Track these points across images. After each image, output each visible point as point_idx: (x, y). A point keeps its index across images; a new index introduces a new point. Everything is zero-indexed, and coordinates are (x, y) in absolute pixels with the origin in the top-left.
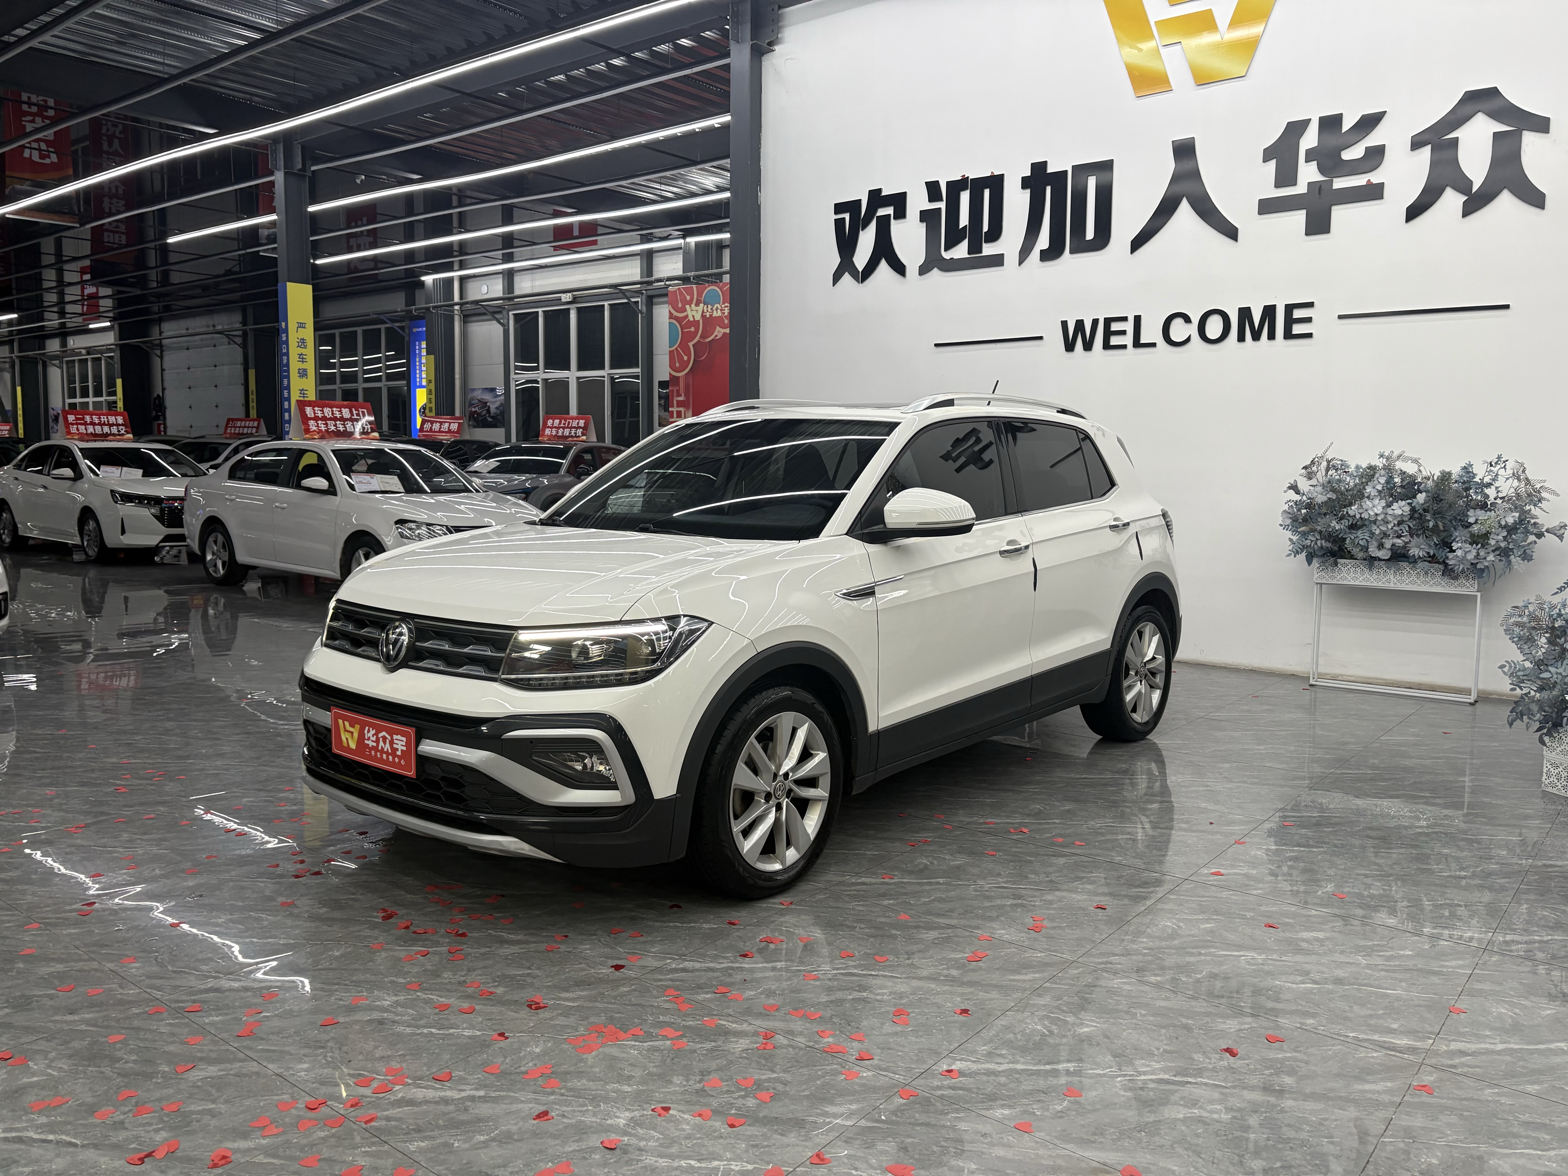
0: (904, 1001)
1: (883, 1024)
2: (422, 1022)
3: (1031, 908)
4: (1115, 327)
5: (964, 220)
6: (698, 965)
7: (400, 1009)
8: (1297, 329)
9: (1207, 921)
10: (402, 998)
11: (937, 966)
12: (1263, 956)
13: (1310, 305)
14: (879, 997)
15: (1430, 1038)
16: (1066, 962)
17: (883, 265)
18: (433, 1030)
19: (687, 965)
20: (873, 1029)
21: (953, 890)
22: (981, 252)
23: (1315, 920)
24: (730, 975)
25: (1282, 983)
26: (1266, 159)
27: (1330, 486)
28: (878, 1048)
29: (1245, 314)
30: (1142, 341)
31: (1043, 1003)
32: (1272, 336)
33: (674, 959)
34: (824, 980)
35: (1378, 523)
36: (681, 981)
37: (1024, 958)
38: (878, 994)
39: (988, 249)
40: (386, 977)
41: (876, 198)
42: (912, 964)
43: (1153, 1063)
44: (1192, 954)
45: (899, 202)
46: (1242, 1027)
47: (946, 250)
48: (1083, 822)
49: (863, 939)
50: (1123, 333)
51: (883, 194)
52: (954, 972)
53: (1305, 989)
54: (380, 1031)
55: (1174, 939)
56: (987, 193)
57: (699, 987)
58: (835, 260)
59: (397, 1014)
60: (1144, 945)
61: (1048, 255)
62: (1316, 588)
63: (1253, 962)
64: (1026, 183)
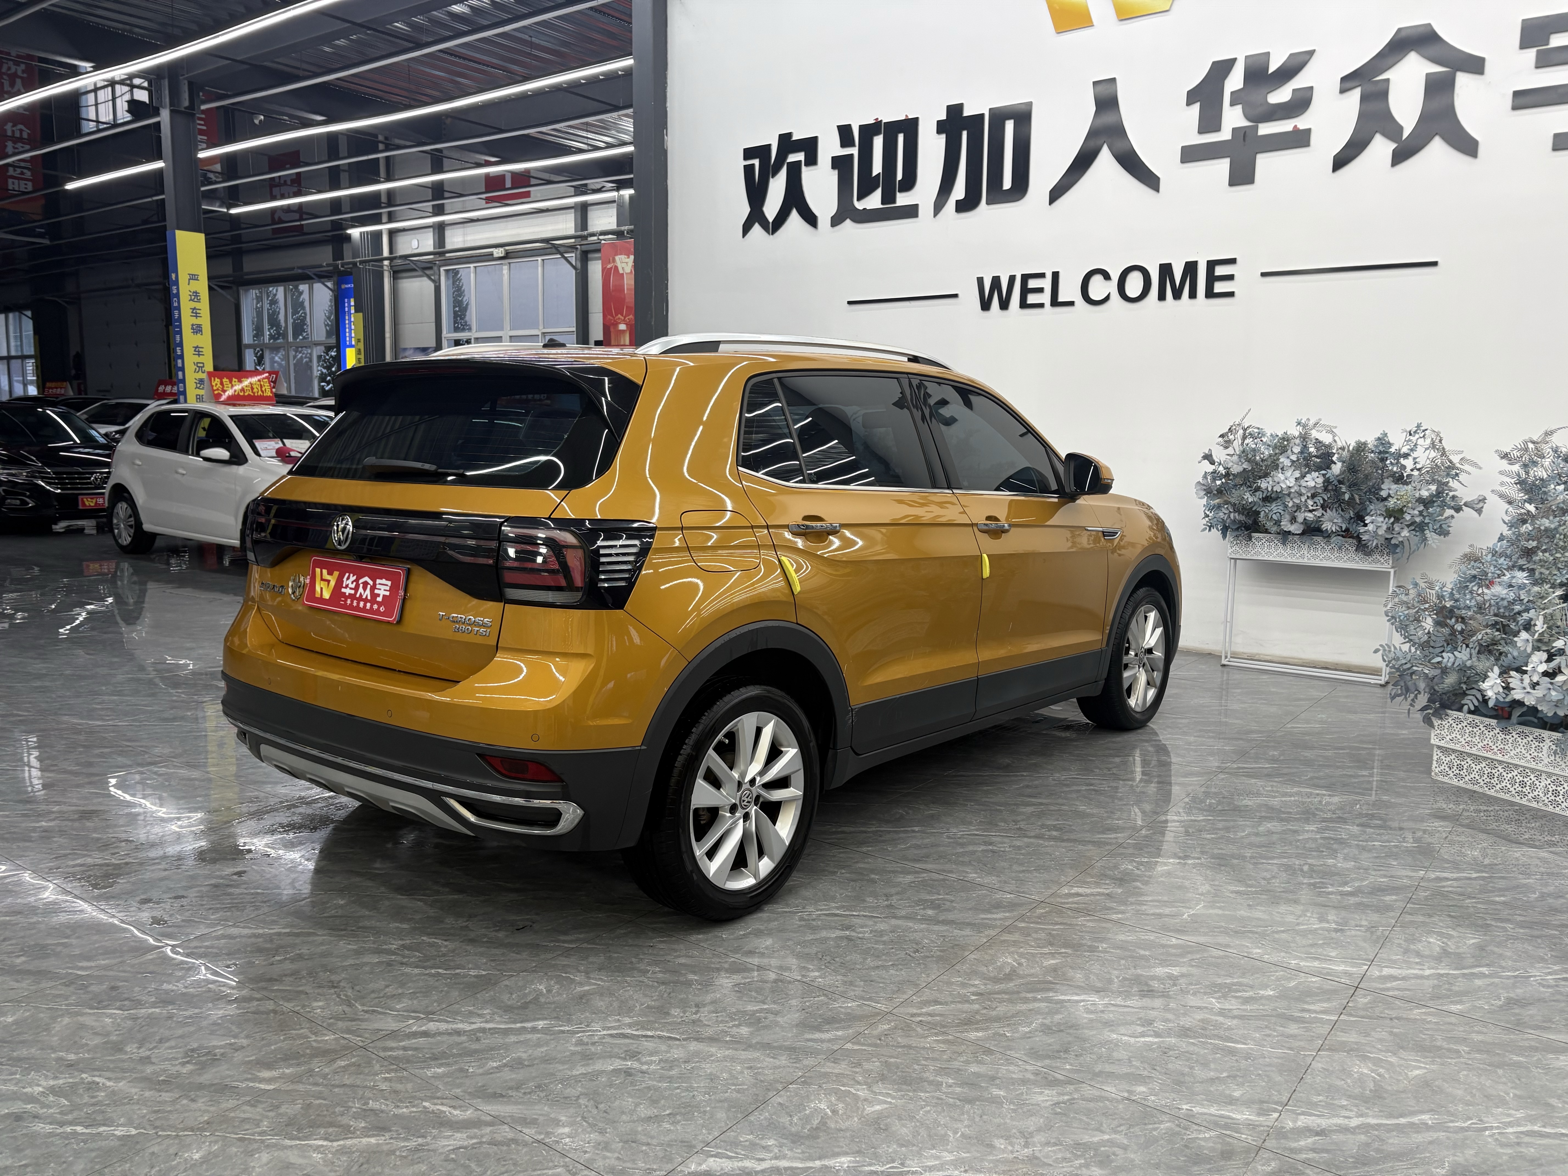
0: (673, 1073)
1: (637, 1105)
2: (70, 1117)
3: (859, 941)
4: (1032, 284)
5: (877, 168)
6: (443, 1026)
7: (51, 1098)
8: (1219, 287)
9: (1052, 955)
10: (61, 1082)
11: (727, 1022)
12: (1106, 1001)
13: (1233, 261)
14: (645, 1067)
15: (1275, 1110)
16: (878, 1014)
17: (794, 215)
18: (79, 1129)
19: (432, 1026)
20: (623, 1113)
21: (776, 920)
22: (894, 202)
23: (1174, 951)
24: (478, 1039)
25: (1119, 1037)
26: (1189, 103)
27: (1246, 455)
28: (621, 1141)
29: (1166, 270)
30: (1061, 299)
31: (836, 1071)
32: (1193, 295)
33: (417, 1019)
34: (587, 1044)
35: (1292, 495)
36: (416, 1049)
37: (831, 1010)
38: (646, 1063)
39: (903, 199)
40: (55, 1051)
41: (787, 143)
42: (699, 1020)
43: (945, 1154)
44: (1026, 1001)
45: (810, 146)
46: (1061, 1099)
47: (858, 200)
48: (945, 830)
49: (652, 986)
50: (1040, 290)
51: (794, 138)
52: (744, 1030)
53: (1145, 1043)
54: (12, 1131)
55: (1012, 980)
56: (901, 138)
57: (435, 1058)
58: (745, 210)
59: (44, 1106)
60: (972, 989)
61: (964, 206)
62: (1229, 565)
63: (1093, 1008)
64: (941, 127)
